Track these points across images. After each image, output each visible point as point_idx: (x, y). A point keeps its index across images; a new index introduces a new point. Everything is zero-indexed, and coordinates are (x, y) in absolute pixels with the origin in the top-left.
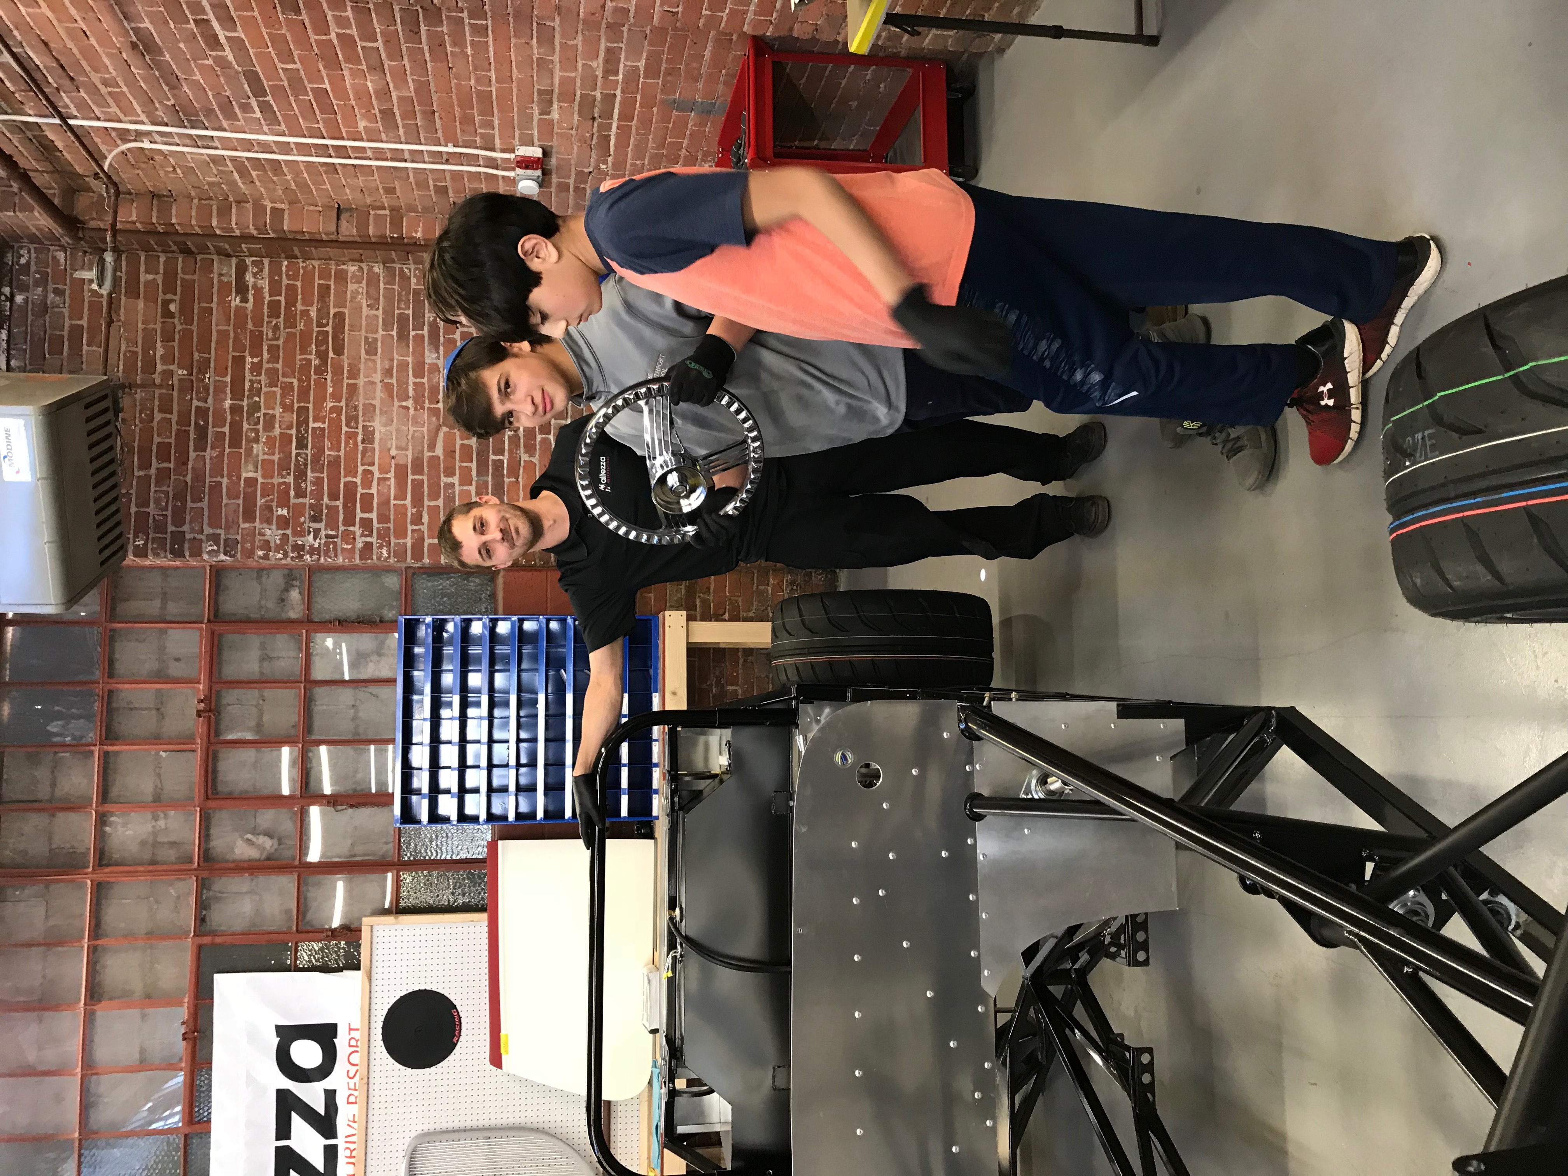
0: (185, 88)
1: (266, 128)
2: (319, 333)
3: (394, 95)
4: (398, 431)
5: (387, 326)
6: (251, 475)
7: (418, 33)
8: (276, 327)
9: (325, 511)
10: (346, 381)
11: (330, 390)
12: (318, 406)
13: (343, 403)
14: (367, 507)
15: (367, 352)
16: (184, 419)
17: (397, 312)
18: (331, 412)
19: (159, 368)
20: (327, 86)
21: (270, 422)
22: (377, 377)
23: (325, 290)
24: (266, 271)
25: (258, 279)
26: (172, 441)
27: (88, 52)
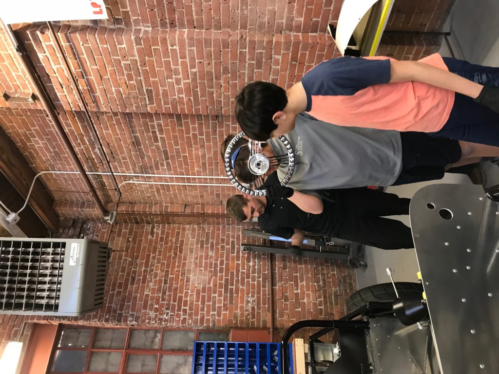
0: (146, 159)
1: (167, 173)
2: (175, 246)
3: (207, 156)
4: (198, 278)
5: (197, 244)
6: (147, 293)
7: (216, 131)
8: (162, 245)
9: (171, 306)
10: (182, 261)
11: (177, 264)
12: (173, 270)
13: (180, 269)
14: (185, 305)
15: (190, 252)
16: (128, 275)
17: (200, 239)
18: (176, 272)
19: (123, 258)
20: (187, 155)
21: (156, 275)
22: (193, 260)
23: (178, 233)
24: (161, 228)
25: (158, 230)
26: (123, 282)
27: (120, 147)
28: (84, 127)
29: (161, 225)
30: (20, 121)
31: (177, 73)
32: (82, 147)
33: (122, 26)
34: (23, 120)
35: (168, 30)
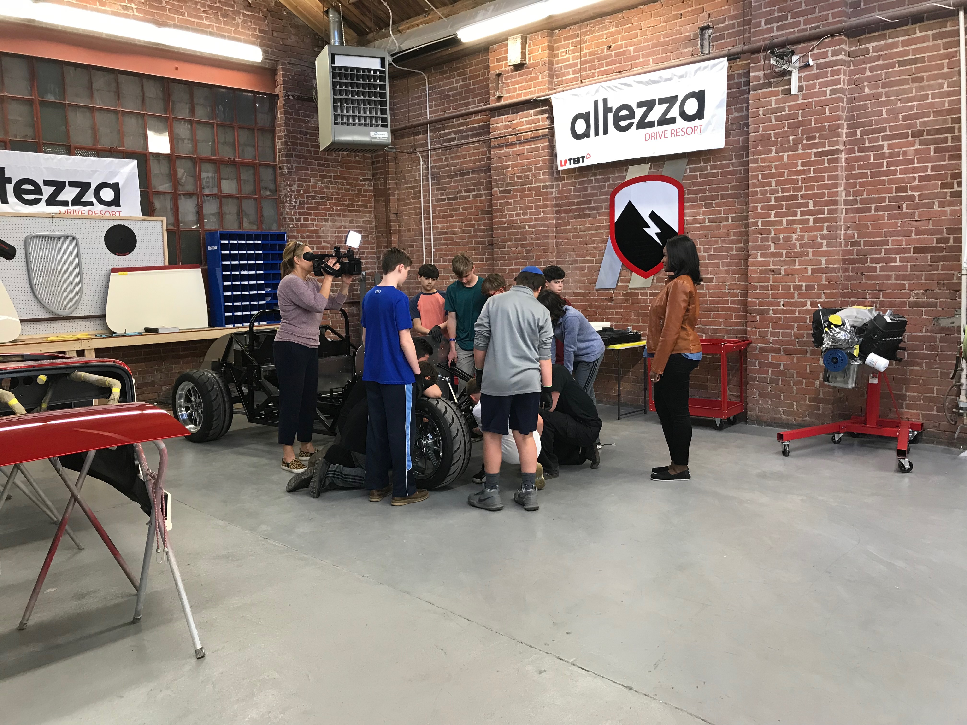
0: (447, 180)
1: (435, 198)
2: (354, 205)
3: (454, 236)
4: (328, 230)
6: (312, 181)
7: (478, 244)
8: (355, 191)
9: (303, 206)
11: (339, 208)
12: (333, 204)
13: (335, 212)
14: (306, 220)
16: (326, 159)
18: (332, 208)
20: (454, 218)
21: (328, 188)
22: (343, 224)
23: (366, 207)
24: (370, 188)
25: (368, 186)
26: (319, 155)
27: (458, 157)
28: (474, 129)
29: (372, 188)
30: (477, 73)
31: (525, 214)
32: (455, 123)
33: (555, 175)
34: (478, 76)
35: (554, 208)
